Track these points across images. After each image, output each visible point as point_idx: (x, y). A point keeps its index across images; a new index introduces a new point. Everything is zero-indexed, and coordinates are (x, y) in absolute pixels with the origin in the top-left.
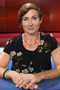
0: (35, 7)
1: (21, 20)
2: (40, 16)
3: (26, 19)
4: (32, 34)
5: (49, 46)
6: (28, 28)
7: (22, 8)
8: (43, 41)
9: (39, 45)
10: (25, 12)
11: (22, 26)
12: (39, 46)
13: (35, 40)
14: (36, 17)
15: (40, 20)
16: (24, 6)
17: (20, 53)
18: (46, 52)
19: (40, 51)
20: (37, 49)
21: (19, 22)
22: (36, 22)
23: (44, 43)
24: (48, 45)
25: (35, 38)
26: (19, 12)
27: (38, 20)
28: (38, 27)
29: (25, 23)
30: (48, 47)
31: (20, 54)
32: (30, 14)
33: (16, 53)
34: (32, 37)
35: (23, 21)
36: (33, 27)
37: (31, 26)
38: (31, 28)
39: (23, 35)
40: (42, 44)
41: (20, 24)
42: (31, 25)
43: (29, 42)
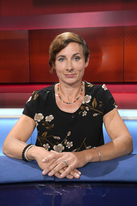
0: (79, 40)
1: (54, 60)
2: (86, 55)
3: (62, 59)
4: (71, 85)
5: (100, 106)
6: (66, 75)
7: (55, 40)
8: (90, 97)
9: (83, 103)
10: (61, 47)
11: (55, 71)
12: (82, 105)
13: (76, 95)
14: (79, 55)
15: (86, 61)
16: (60, 37)
17: (51, 116)
18: (95, 115)
19: (85, 114)
20: (79, 110)
21: (50, 63)
22: (80, 65)
23: (92, 100)
24: (98, 104)
25: (76, 90)
26: (51, 47)
27: (82, 61)
28: (82, 74)
29: (60, 66)
30: (97, 108)
31: (50, 118)
32: (69, 50)
33: (43, 117)
34: (70, 89)
35: (57, 62)
36: (74, 73)
37: (70, 71)
38: (70, 74)
39: (56, 85)
40: (88, 102)
41: (51, 66)
42: (70, 68)
43: (65, 98)
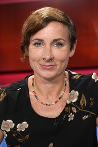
1: (27, 43)
3: (39, 44)
5: (92, 104)
8: (77, 93)
9: (68, 102)
12: (67, 105)
14: (61, 41)
15: (71, 49)
17: (25, 123)
18: (85, 117)
19: (71, 117)
20: (64, 112)
21: (22, 48)
23: (79, 98)
24: (88, 102)
27: (65, 48)
28: (65, 65)
29: (36, 53)
30: (88, 107)
31: (24, 126)
35: (31, 47)
39: (31, 78)
40: (75, 100)
41: (24, 52)
